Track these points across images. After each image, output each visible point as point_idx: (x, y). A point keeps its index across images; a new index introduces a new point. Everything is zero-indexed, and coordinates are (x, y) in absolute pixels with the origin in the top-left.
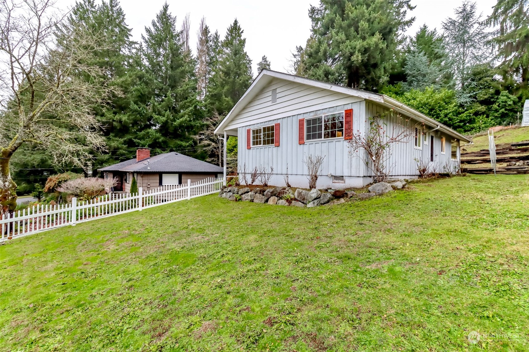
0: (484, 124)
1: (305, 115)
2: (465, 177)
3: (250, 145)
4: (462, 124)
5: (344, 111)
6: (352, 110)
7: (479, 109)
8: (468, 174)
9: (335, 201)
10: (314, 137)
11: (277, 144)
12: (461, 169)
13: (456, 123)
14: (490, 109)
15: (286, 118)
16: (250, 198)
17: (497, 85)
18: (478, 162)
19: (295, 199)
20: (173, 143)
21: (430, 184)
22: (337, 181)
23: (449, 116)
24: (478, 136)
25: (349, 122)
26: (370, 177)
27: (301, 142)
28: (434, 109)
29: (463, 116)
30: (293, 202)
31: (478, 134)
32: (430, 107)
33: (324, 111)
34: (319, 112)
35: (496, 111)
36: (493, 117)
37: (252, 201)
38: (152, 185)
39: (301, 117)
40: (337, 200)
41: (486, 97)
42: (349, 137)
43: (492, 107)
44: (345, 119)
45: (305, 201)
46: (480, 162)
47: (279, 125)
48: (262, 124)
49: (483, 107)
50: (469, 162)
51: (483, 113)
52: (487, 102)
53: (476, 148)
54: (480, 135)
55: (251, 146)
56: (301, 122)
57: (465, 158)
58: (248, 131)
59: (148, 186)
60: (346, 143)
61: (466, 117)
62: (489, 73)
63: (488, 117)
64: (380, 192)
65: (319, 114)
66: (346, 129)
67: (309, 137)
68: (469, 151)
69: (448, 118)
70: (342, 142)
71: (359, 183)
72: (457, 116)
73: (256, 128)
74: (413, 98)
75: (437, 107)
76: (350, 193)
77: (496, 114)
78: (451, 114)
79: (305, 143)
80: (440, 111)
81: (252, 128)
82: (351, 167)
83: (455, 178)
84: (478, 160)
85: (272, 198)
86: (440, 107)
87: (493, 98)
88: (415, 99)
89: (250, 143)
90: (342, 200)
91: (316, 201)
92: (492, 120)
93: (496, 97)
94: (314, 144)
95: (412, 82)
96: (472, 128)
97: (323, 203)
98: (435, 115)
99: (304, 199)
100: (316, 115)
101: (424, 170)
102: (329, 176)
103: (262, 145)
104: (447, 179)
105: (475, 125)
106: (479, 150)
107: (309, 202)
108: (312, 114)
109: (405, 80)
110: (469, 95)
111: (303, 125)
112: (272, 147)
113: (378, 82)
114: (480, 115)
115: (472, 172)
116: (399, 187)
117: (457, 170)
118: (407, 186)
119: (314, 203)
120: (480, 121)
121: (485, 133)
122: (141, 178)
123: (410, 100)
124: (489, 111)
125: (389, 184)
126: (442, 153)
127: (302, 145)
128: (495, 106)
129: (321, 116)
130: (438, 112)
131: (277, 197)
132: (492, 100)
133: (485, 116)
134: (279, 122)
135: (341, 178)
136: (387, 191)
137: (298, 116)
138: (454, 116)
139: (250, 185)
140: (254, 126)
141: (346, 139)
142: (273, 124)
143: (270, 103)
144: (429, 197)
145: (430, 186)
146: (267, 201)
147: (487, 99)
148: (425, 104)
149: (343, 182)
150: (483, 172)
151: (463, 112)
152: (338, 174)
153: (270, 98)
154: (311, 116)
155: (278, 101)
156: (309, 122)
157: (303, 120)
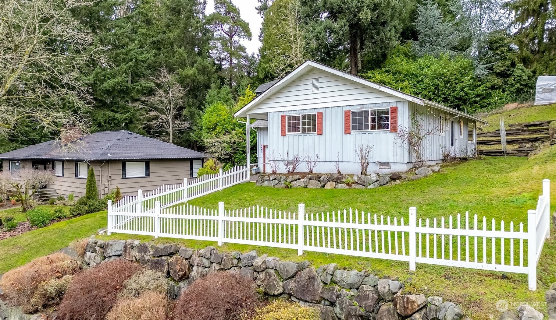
0: (500, 99)
1: (351, 108)
2: (480, 161)
3: (285, 132)
4: (478, 99)
5: (390, 108)
6: (396, 107)
7: (495, 82)
8: (483, 156)
9: (392, 182)
10: (361, 128)
11: (319, 132)
12: (477, 150)
13: (472, 98)
14: (506, 83)
15: (330, 108)
16: (303, 185)
17: (513, 57)
18: (493, 143)
19: (356, 183)
20: (101, 115)
21: (455, 167)
22: (383, 167)
23: (465, 90)
24: (494, 114)
25: (395, 118)
26: (411, 163)
27: (347, 131)
28: (450, 82)
29: (479, 90)
30: (353, 185)
31: (494, 111)
32: (446, 79)
33: (370, 105)
34: (365, 106)
35: (512, 85)
36: (509, 92)
37: (306, 187)
38: (113, 177)
39: (347, 109)
40: (394, 182)
41: (502, 69)
42: (394, 129)
43: (508, 80)
44: (391, 114)
45: (365, 184)
46: (495, 143)
47: (321, 113)
48: (301, 111)
49: (499, 80)
50: (484, 143)
51: (499, 87)
52: (503, 75)
53: (491, 128)
54: (495, 112)
55: (287, 133)
56: (347, 114)
57: (481, 139)
58: (283, 117)
59: (109, 180)
60: (392, 135)
61: (482, 91)
62: (506, 42)
63: (504, 91)
64: (425, 175)
65: (366, 108)
66: (391, 123)
67: (355, 128)
68: (485, 131)
69: (465, 93)
70: (388, 134)
71: (403, 168)
72: (473, 90)
73: (293, 114)
74: (427, 65)
75: (453, 80)
76: (404, 176)
77: (512, 89)
78: (467, 88)
79: (351, 133)
80: (456, 84)
81: (288, 114)
82: (396, 155)
83: (472, 161)
84: (493, 141)
85: (329, 183)
86: (455, 79)
87: (509, 70)
88: (429, 67)
89: (285, 130)
90: (398, 182)
91: (376, 183)
92: (508, 95)
93: (512, 69)
94: (361, 134)
95: (424, 42)
96: (488, 104)
97: (382, 184)
98: (451, 88)
99: (364, 182)
100: (363, 108)
101: (448, 155)
102: (377, 163)
103: (301, 132)
104: (466, 163)
105: (491, 101)
106: (494, 130)
107: (370, 184)
108: (358, 107)
109: (416, 39)
110: (486, 66)
111: (349, 116)
112: (313, 135)
113: (388, 44)
114: (496, 89)
115: (488, 153)
116: (436, 171)
117: (473, 153)
118: (441, 170)
119: (374, 185)
120: (496, 95)
121: (500, 111)
122: (100, 169)
123: (423, 68)
124: (505, 84)
125: (429, 169)
126: (461, 137)
127: (348, 135)
128: (511, 80)
129: (367, 109)
130: (454, 85)
131: (335, 182)
132: (508, 72)
133: (501, 90)
134: (321, 111)
135: (387, 164)
136: (429, 174)
137: (344, 107)
138: (470, 89)
139: (291, 172)
140: (290, 112)
141: (391, 132)
142: (315, 112)
143: (310, 92)
144: (458, 176)
145: (455, 169)
146: (323, 186)
147: (503, 71)
148: (441, 75)
149: (389, 167)
150: (498, 154)
151: (480, 85)
152: (384, 161)
153: (310, 87)
154: (357, 109)
155: (321, 90)
156: (355, 114)
157: (349, 111)
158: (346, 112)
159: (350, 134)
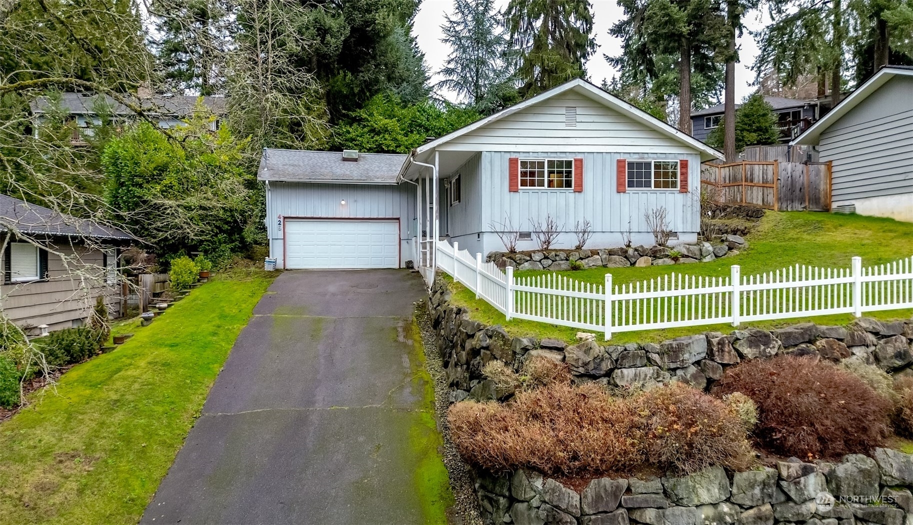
1: (627, 156)
3: (516, 185)
5: (678, 161)
6: (687, 161)
10: (639, 185)
11: (578, 189)
15: (595, 154)
16: (600, 264)
19: (684, 256)
22: (670, 238)
25: (684, 174)
27: (620, 190)
30: (681, 259)
33: (653, 155)
34: (646, 156)
37: (606, 266)
39: (622, 157)
40: (731, 252)
42: (684, 189)
44: (680, 169)
45: (697, 257)
47: (581, 161)
48: (546, 155)
55: (520, 187)
56: (621, 164)
58: (513, 162)
60: (682, 196)
65: (648, 158)
66: (681, 181)
67: (631, 185)
70: (676, 194)
71: (693, 239)
73: (531, 158)
79: (627, 192)
81: (521, 157)
82: (686, 222)
85: (642, 258)
89: (516, 182)
94: (640, 194)
100: (643, 158)
103: (545, 187)
107: (704, 256)
108: (637, 156)
111: (623, 167)
112: (567, 192)
127: (622, 194)
129: (649, 160)
131: (650, 256)
134: (579, 157)
135: (674, 234)
137: (616, 154)
140: (525, 154)
141: (681, 192)
142: (569, 158)
143: (562, 126)
146: (633, 263)
149: (676, 238)
153: (563, 118)
154: (634, 159)
155: (579, 126)
156: (631, 165)
157: (624, 161)
158: (619, 161)
159: (624, 192)
